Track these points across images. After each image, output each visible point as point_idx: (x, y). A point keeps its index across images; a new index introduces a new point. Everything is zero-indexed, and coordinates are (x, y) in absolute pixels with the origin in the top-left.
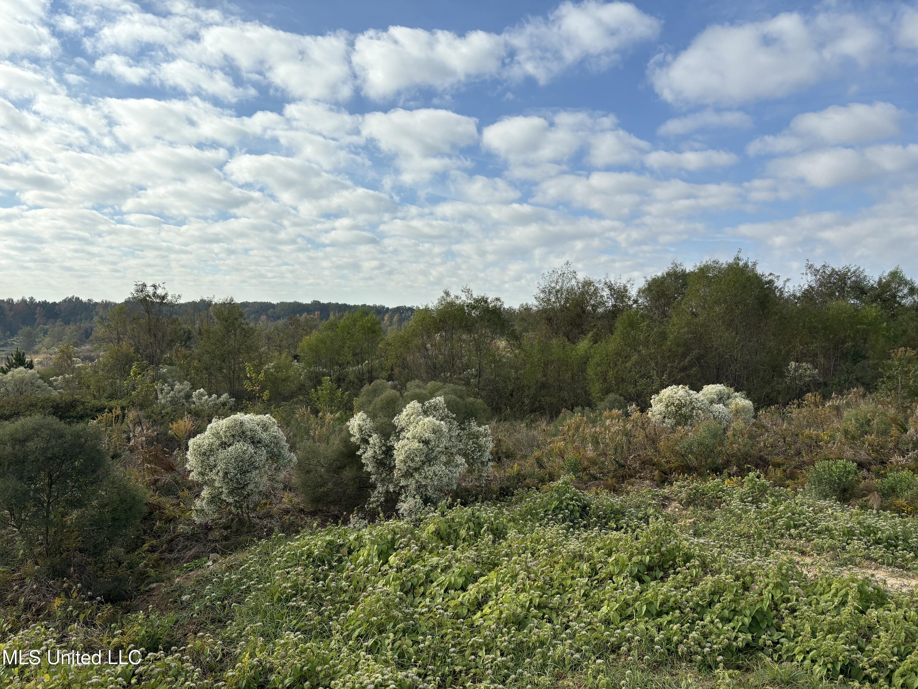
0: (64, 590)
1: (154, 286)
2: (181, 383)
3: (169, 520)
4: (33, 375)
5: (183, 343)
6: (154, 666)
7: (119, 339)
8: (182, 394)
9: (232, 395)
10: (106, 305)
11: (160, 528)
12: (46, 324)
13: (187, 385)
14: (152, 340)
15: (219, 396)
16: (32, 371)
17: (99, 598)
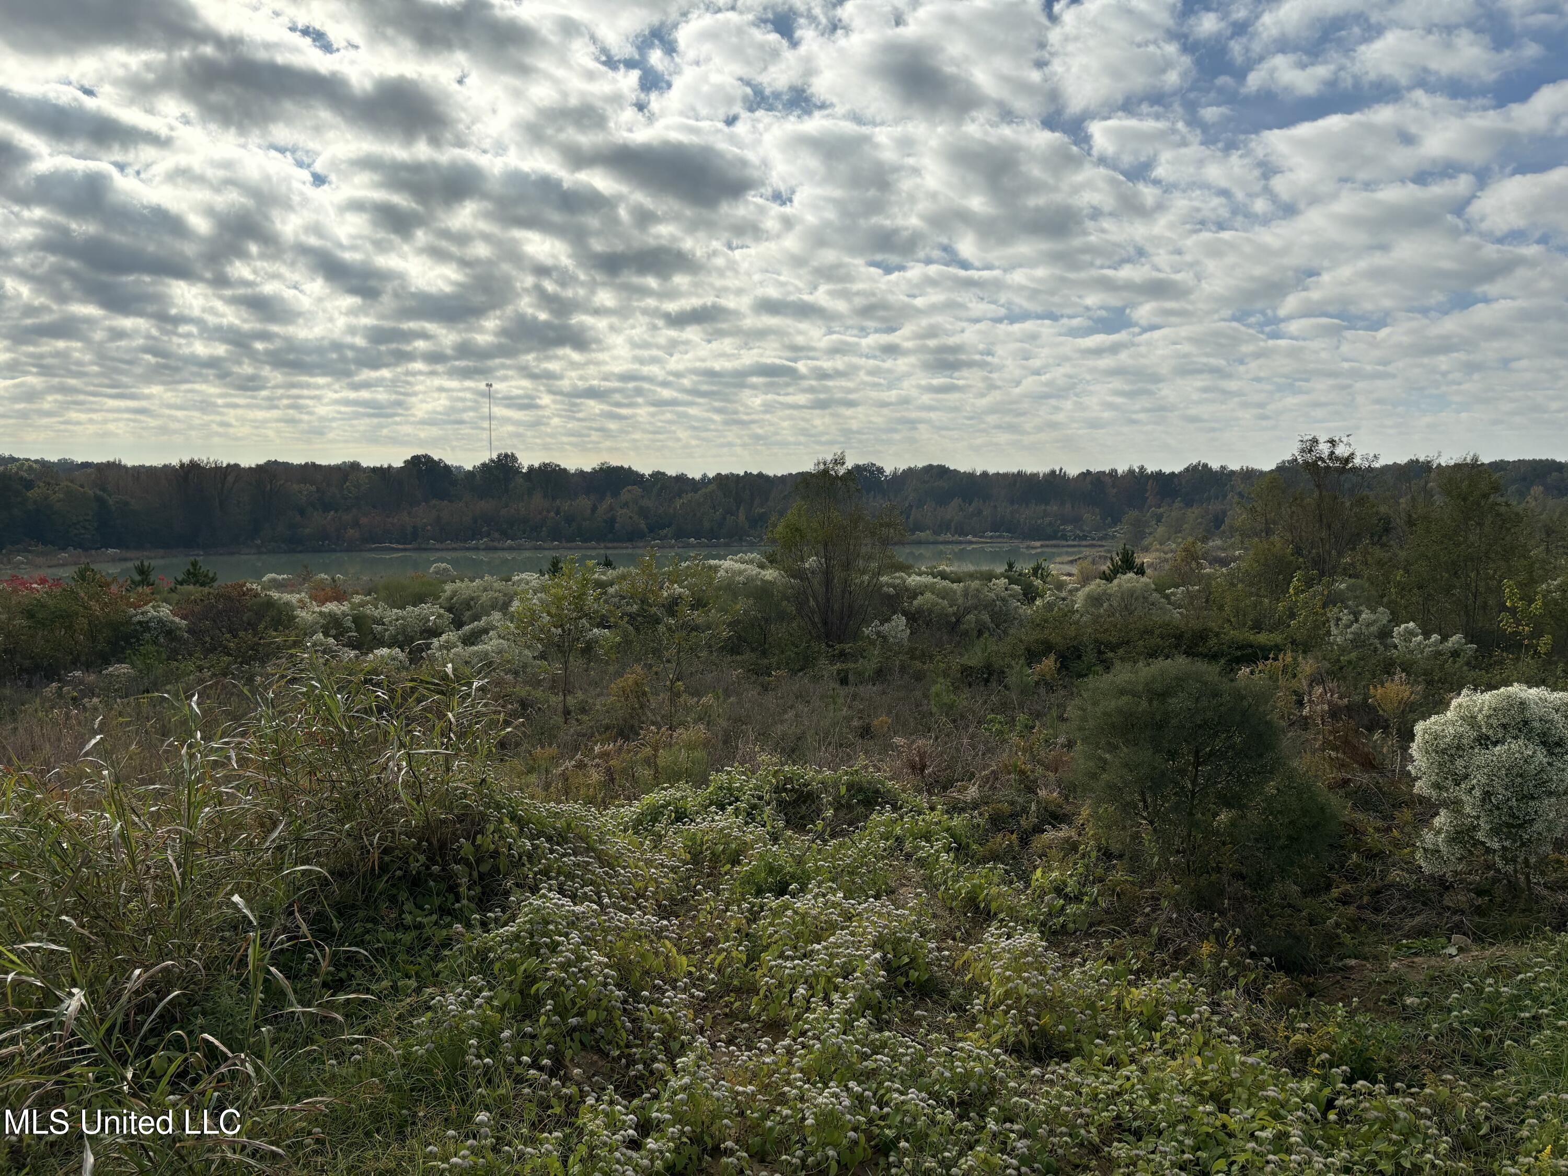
0: (1214, 932)
1: (1332, 442)
2: (1374, 611)
3: (1372, 855)
4: (1147, 585)
5: (1376, 539)
6: (1367, 1105)
7: (1269, 532)
8: (1373, 629)
9: (1471, 637)
10: (1249, 475)
11: (1358, 866)
12: (1160, 507)
13: (1383, 615)
14: (1324, 534)
15: (1445, 638)
16: (1144, 579)
17: (1267, 959)
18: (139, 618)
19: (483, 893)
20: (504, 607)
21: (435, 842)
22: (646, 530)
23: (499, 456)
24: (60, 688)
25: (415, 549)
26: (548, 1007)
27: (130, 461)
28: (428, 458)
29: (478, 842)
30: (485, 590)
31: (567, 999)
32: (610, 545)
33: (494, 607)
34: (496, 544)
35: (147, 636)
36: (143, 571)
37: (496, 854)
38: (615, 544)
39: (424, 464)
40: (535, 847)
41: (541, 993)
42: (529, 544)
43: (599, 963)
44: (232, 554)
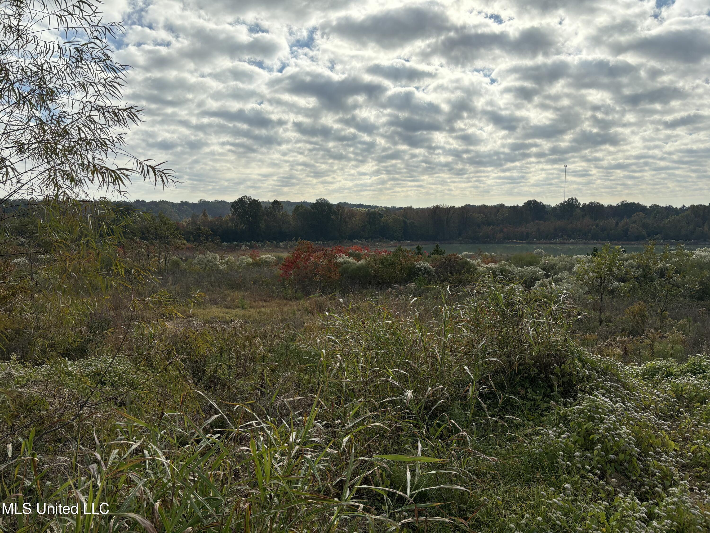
18: (418, 266)
19: (564, 391)
20: (570, 269)
21: (542, 363)
22: (646, 235)
23: (569, 200)
24: (391, 291)
25: (527, 243)
26: (599, 447)
27: (415, 206)
28: (535, 201)
29: (562, 367)
30: (561, 261)
31: (608, 446)
32: (625, 242)
33: (564, 269)
34: (565, 241)
35: (420, 273)
36: (419, 249)
37: (570, 374)
38: (628, 242)
39: (533, 204)
40: (591, 375)
41: (595, 439)
42: (581, 242)
43: (626, 433)
44: (450, 243)
